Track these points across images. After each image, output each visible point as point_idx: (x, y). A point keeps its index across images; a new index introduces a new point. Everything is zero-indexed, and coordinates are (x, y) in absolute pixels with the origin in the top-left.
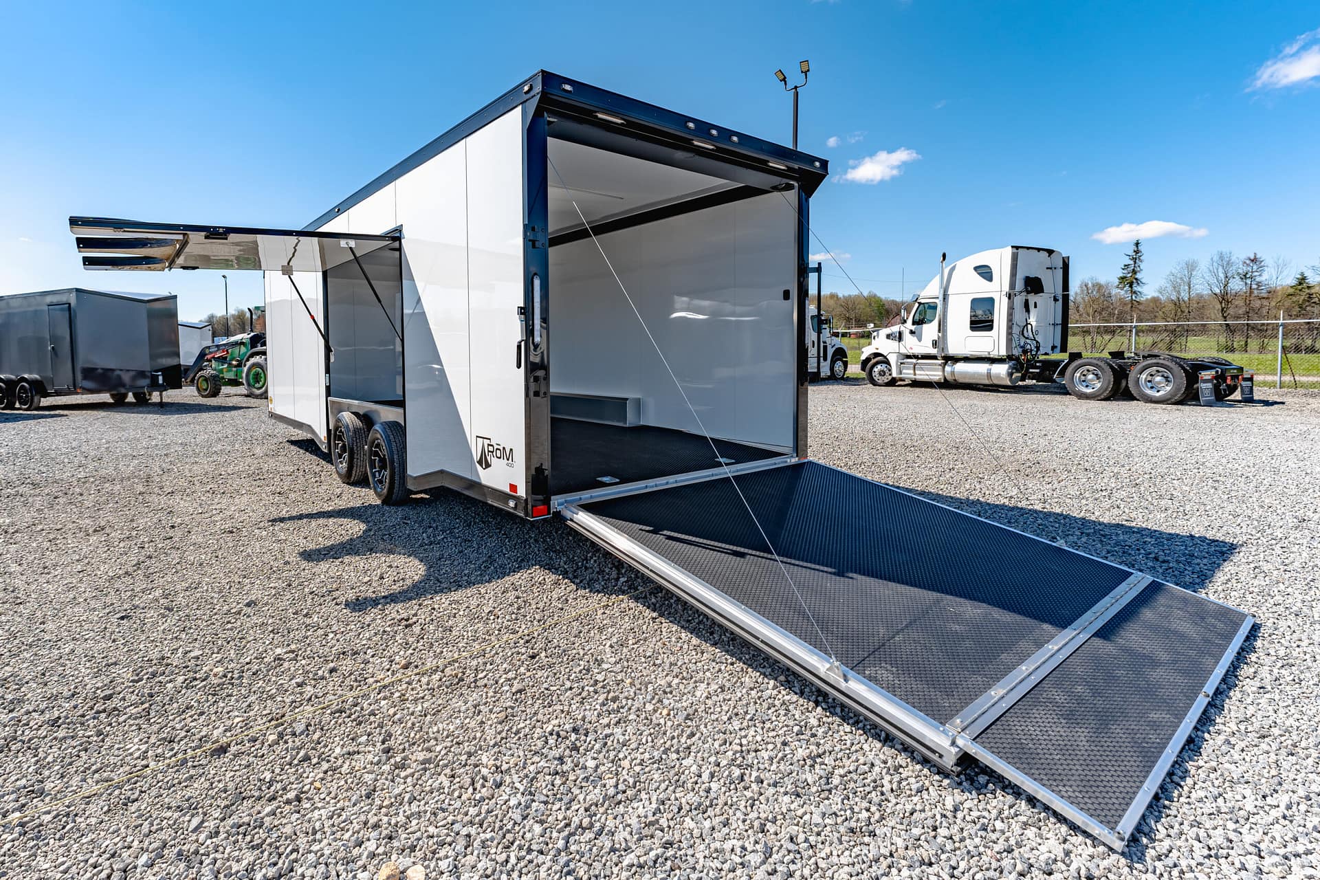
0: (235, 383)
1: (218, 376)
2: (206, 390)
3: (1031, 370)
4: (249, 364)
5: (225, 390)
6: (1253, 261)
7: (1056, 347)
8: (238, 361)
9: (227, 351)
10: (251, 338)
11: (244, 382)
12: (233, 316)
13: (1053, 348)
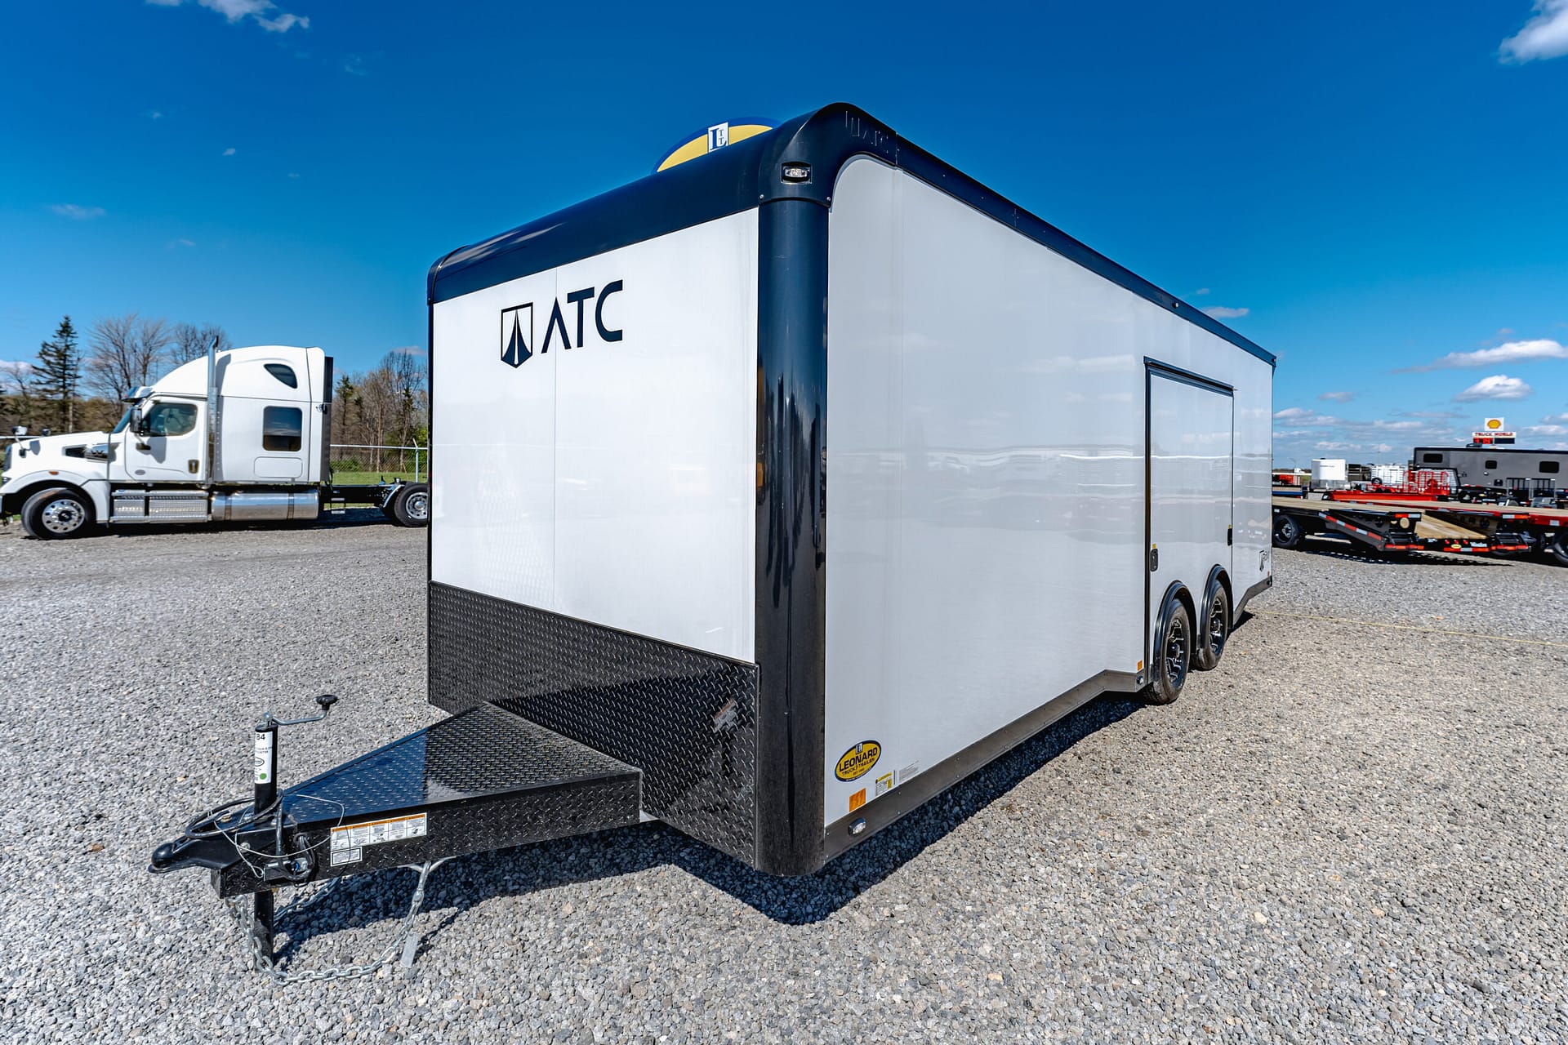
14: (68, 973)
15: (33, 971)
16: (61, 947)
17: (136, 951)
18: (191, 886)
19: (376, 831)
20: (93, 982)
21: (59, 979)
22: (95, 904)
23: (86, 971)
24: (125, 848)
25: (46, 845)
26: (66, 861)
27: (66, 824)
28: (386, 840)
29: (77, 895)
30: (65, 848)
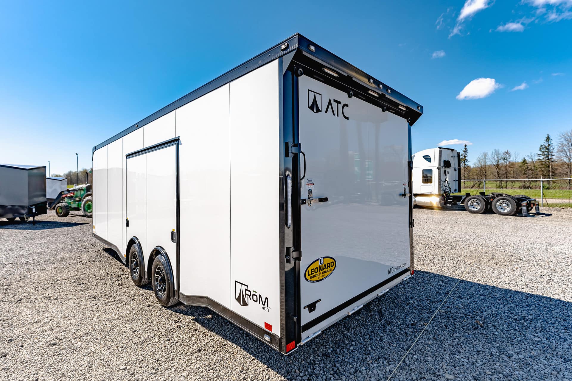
0: (77, 209)
1: (68, 206)
2: (61, 213)
3: (448, 200)
4: (85, 200)
5: (72, 212)
6: (507, 153)
7: (456, 190)
8: (79, 198)
9: (74, 193)
10: (87, 187)
11: (82, 209)
12: (81, 172)
13: (455, 190)
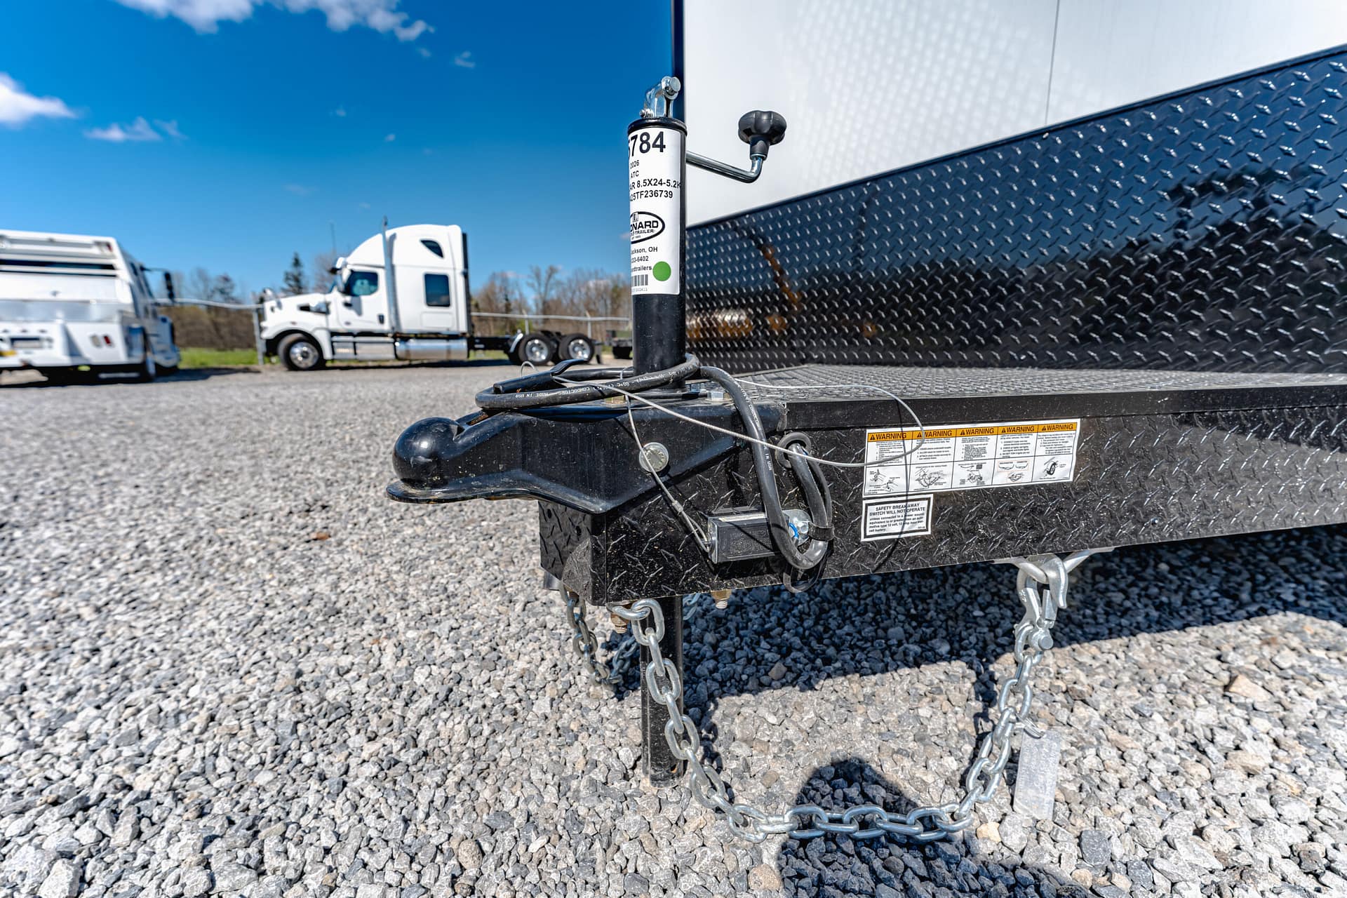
14: (261, 732)
15: (200, 720)
16: (259, 673)
17: (385, 694)
18: (451, 588)
19: (970, 454)
20: (307, 759)
21: (242, 746)
22: (317, 604)
23: (295, 731)
24: (355, 538)
25: (264, 530)
26: (285, 548)
27: (287, 510)
28: (988, 483)
29: (293, 589)
30: (286, 534)
